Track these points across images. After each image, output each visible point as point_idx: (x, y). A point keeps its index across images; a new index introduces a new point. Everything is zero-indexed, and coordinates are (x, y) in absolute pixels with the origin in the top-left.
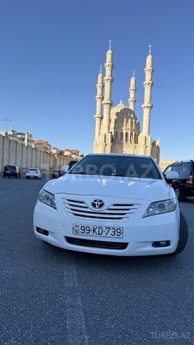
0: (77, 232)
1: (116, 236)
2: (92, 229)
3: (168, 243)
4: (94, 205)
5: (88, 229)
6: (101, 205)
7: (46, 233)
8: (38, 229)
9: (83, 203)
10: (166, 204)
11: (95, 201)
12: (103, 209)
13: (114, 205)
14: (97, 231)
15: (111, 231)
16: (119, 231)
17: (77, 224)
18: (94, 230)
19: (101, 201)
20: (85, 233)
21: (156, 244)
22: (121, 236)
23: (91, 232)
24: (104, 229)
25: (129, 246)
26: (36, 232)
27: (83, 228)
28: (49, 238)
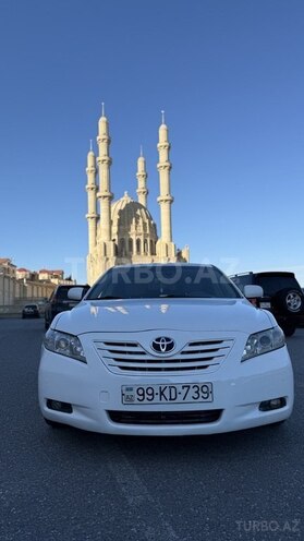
0: (129, 400)
1: (201, 399)
2: (157, 391)
3: (282, 402)
4: (156, 347)
5: (150, 391)
6: (170, 347)
7: (67, 408)
8: (50, 404)
9: (135, 345)
10: (271, 336)
11: (158, 340)
12: (174, 354)
13: (191, 345)
14: (166, 393)
15: (192, 392)
16: (205, 389)
17: (129, 384)
18: (162, 393)
19: (168, 340)
20: (145, 401)
21: (265, 406)
22: (210, 399)
23: (157, 398)
24: (179, 389)
25: (224, 416)
26: (46, 409)
27: (141, 392)
28: (74, 418)
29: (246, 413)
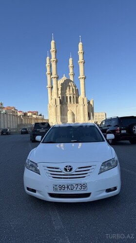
0: (56, 189)
1: (82, 189)
2: (66, 186)
3: (115, 188)
4: (66, 170)
5: (64, 186)
7: (34, 191)
8: (28, 189)
9: (58, 168)
10: (111, 162)
11: (66, 167)
12: (73, 172)
13: (79, 168)
14: (70, 187)
15: (79, 187)
16: (84, 186)
17: (56, 184)
18: (68, 187)
19: (70, 167)
20: (62, 190)
21: (108, 190)
22: (86, 189)
23: (66, 189)
24: (74, 185)
25: (91, 195)
26: (27, 191)
27: (60, 187)
28: (37, 194)
29: (100, 194)
